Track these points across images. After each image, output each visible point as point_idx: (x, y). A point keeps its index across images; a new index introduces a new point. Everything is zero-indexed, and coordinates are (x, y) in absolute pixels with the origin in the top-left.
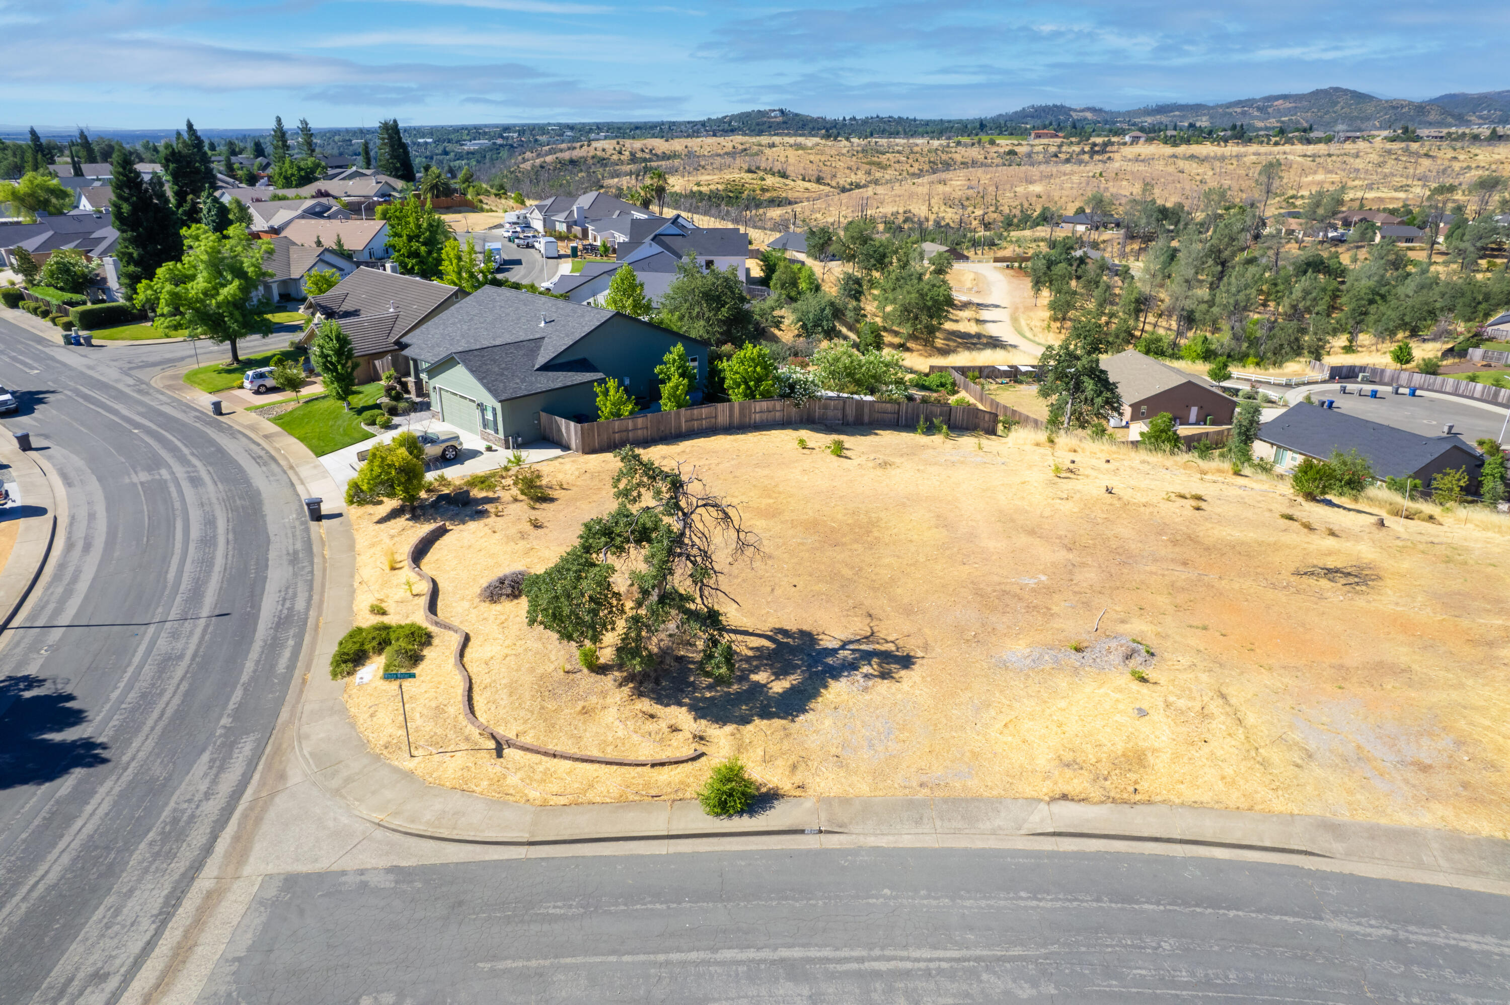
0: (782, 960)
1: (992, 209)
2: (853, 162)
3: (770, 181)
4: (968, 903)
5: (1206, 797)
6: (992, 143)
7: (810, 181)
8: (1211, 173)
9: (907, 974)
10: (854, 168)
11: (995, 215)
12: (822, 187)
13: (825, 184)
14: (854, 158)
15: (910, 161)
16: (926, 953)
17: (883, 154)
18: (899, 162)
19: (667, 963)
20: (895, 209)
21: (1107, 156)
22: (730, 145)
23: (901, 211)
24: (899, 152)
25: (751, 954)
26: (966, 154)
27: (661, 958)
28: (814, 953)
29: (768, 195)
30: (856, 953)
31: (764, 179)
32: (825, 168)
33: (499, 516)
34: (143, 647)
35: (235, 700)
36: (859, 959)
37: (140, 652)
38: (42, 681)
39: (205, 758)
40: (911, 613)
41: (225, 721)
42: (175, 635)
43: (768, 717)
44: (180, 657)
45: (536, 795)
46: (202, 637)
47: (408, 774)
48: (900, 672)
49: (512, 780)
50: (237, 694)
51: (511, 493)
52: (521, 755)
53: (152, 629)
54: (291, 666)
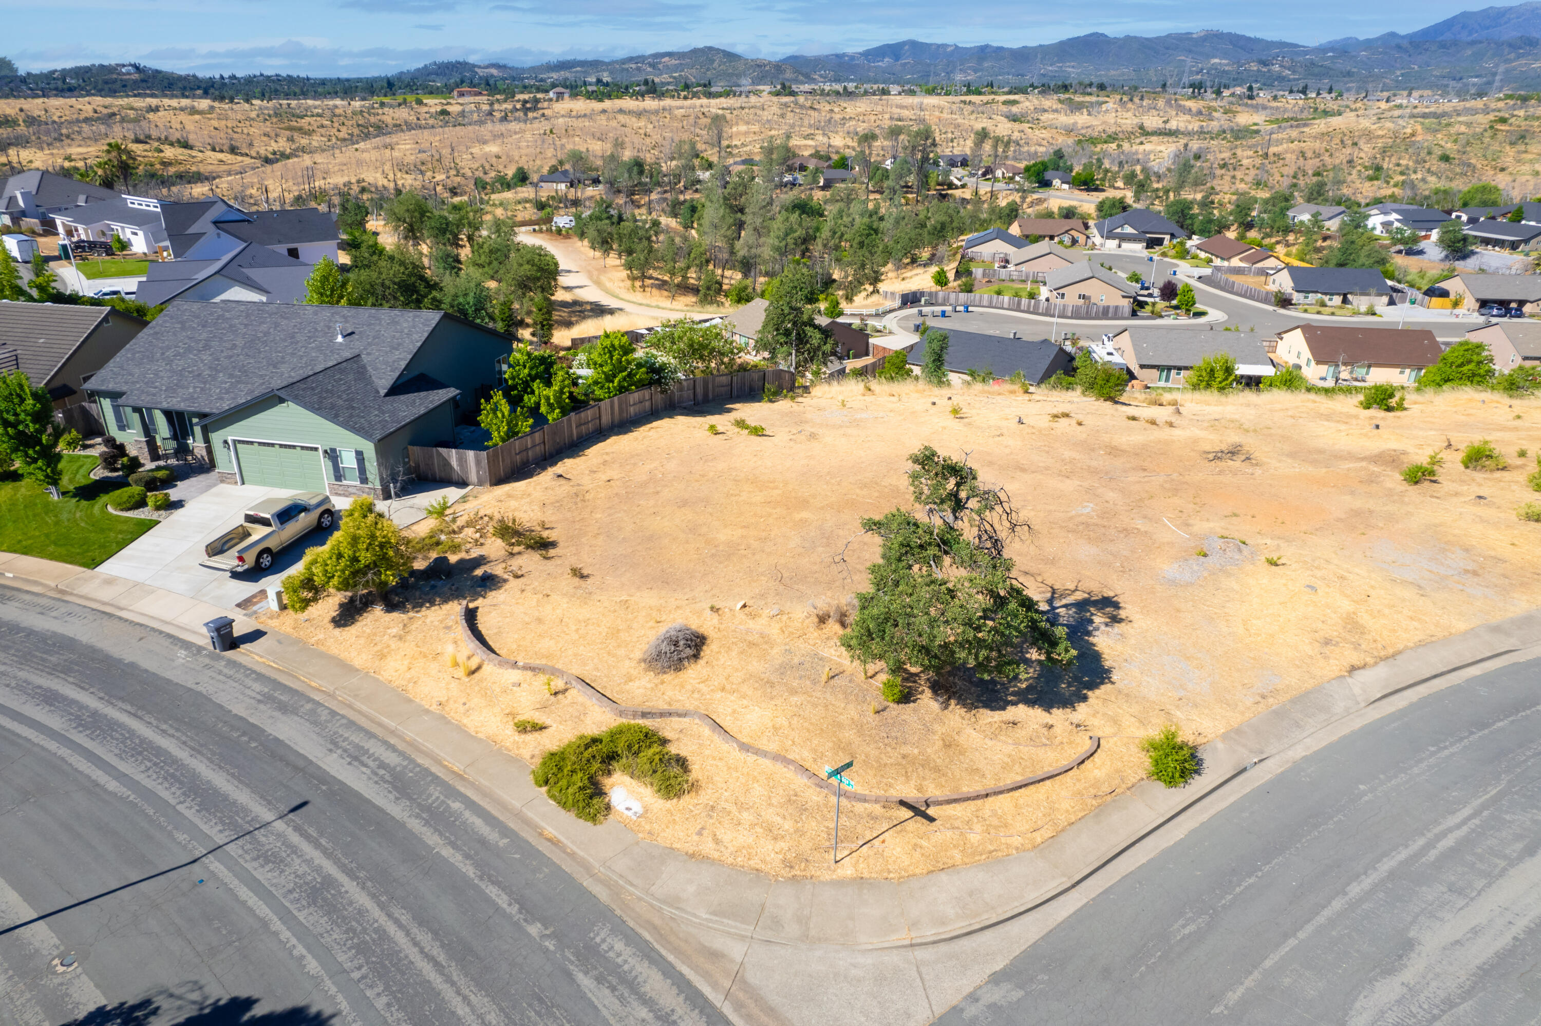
1: (453, 172)
2: (267, 127)
3: (169, 152)
4: (1416, 771)
5: (1420, 635)
6: (420, 102)
7: (222, 151)
8: (651, 126)
10: (273, 134)
11: (458, 179)
12: (240, 158)
13: (242, 155)
14: (268, 123)
15: (336, 125)
16: (1455, 819)
17: (302, 117)
18: (322, 126)
20: (346, 179)
21: (541, 112)
22: (89, 108)
23: (353, 180)
24: (318, 115)
26: (396, 116)
29: (172, 170)
31: (161, 151)
32: (235, 136)
33: (517, 577)
34: (244, 893)
35: (502, 900)
36: (1430, 845)
37: (253, 900)
38: (146, 1003)
39: (586, 982)
40: (1053, 562)
41: (534, 930)
42: (268, 858)
43: (1093, 686)
44: (328, 882)
45: (1017, 841)
46: (317, 845)
47: (860, 881)
48: (1123, 614)
49: (974, 838)
50: (492, 891)
51: (494, 547)
52: (949, 810)
53: (215, 865)
54: (505, 832)
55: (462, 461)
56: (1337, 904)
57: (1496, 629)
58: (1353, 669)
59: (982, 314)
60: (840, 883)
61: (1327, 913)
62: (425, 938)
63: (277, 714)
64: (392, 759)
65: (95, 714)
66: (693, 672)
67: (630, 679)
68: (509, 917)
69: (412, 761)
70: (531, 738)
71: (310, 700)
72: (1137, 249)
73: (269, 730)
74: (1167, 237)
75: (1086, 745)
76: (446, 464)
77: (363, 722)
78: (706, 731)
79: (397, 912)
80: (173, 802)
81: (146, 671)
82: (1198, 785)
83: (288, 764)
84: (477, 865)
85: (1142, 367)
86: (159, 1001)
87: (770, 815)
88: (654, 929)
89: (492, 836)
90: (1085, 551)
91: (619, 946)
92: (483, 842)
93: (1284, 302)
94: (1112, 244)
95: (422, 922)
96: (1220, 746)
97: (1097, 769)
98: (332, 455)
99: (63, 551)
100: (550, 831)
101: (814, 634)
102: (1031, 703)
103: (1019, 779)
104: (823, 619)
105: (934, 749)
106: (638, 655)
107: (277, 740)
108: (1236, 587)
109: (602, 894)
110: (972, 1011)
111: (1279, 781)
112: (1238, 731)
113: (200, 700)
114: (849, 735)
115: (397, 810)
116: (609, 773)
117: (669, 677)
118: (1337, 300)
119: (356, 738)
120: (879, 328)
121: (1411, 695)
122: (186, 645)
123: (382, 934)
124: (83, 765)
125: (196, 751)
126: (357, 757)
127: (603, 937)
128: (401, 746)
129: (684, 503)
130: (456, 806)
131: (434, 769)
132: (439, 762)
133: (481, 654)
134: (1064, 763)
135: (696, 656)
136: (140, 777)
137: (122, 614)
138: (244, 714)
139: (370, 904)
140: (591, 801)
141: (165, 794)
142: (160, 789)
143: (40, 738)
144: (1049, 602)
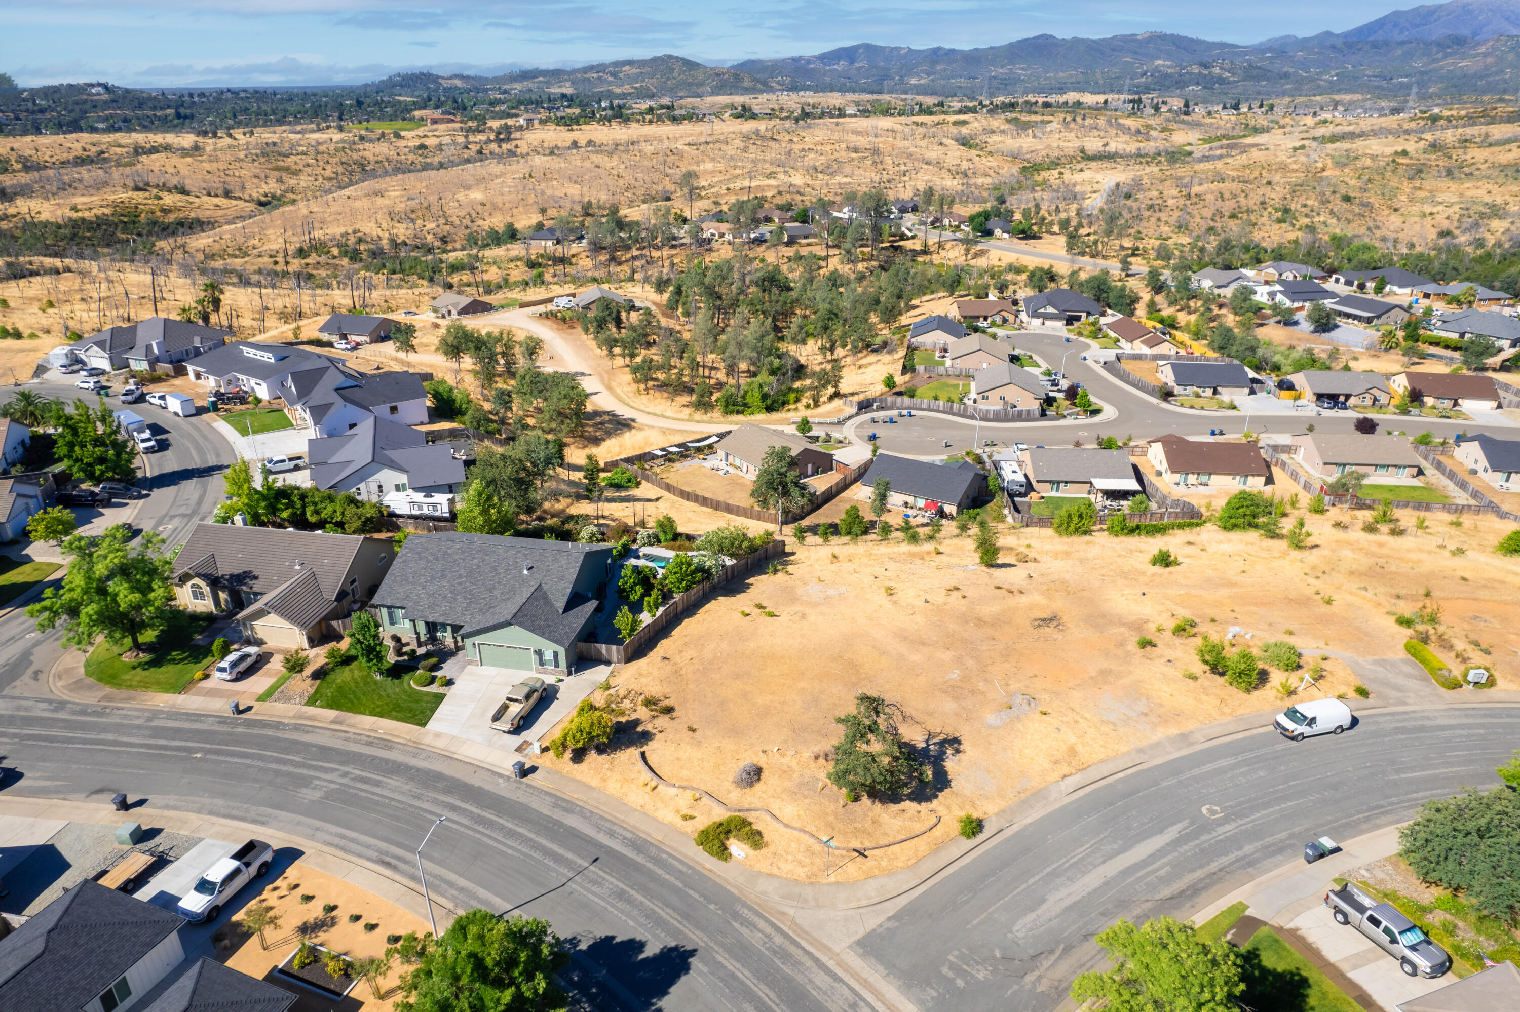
0: (1048, 874)
1: (442, 221)
2: (255, 168)
3: (169, 199)
4: (1075, 828)
5: (1101, 757)
6: (398, 136)
7: (217, 196)
8: (623, 166)
10: (263, 176)
11: (448, 228)
12: (234, 202)
13: (236, 198)
14: (256, 164)
15: (321, 163)
17: (288, 156)
18: (308, 165)
20: (342, 230)
21: (515, 143)
22: (77, 146)
23: (350, 231)
24: (303, 153)
26: (377, 151)
28: (1053, 867)
29: (171, 218)
31: (160, 198)
32: (228, 179)
33: (661, 732)
34: (591, 897)
35: (696, 896)
36: (1067, 861)
37: (596, 900)
38: (574, 938)
39: (737, 925)
40: (930, 714)
41: (712, 907)
42: (595, 882)
43: (941, 790)
44: (623, 892)
45: (901, 865)
46: (611, 876)
47: (838, 883)
48: (962, 747)
49: (884, 864)
50: (691, 892)
51: (642, 713)
52: (874, 852)
53: (574, 886)
54: (689, 867)
55: (608, 651)
56: (1023, 887)
57: (1140, 751)
58: (1065, 776)
59: (922, 418)
60: (830, 884)
61: (1018, 890)
62: (671, 911)
63: (564, 813)
64: (629, 835)
65: (479, 816)
66: (759, 787)
67: (729, 792)
69: (637, 835)
70: (689, 823)
71: (577, 805)
72: (1058, 327)
73: (566, 822)
74: (1084, 315)
75: (935, 820)
76: (600, 652)
77: (606, 816)
78: (768, 818)
79: (656, 902)
80: (541, 859)
81: (489, 791)
82: (981, 837)
83: (582, 838)
84: (682, 882)
85: (1038, 481)
86: (579, 937)
87: (800, 856)
88: (759, 905)
89: (684, 869)
90: (949, 706)
91: (746, 911)
92: (680, 871)
93: (1167, 395)
94: (1037, 322)
95: (667, 906)
96: (994, 819)
97: (938, 832)
98: (539, 653)
99: (399, 715)
100: (708, 866)
101: (813, 765)
102: (912, 800)
103: (904, 837)
104: (817, 758)
105: (868, 824)
106: (731, 779)
107: (571, 827)
108: (1021, 729)
109: (736, 892)
110: (880, 930)
111: (1017, 834)
112: (1003, 811)
113: (525, 808)
114: (831, 818)
115: (640, 859)
116: (728, 839)
117: (748, 790)
118: (1209, 392)
119: (608, 825)
120: (842, 438)
121: (1087, 790)
122: (500, 775)
123: (654, 912)
124: (491, 842)
125: (538, 833)
126: (611, 834)
127: (738, 907)
128: (630, 828)
129: (737, 676)
130: (664, 856)
131: (649, 839)
132: (650, 835)
133: (656, 779)
134: (923, 829)
135: (759, 779)
136: (519, 847)
137: (455, 756)
138: (549, 814)
139: (643, 899)
140: (723, 852)
141: (535, 855)
142: (532, 853)
143: (462, 829)
144: (927, 741)
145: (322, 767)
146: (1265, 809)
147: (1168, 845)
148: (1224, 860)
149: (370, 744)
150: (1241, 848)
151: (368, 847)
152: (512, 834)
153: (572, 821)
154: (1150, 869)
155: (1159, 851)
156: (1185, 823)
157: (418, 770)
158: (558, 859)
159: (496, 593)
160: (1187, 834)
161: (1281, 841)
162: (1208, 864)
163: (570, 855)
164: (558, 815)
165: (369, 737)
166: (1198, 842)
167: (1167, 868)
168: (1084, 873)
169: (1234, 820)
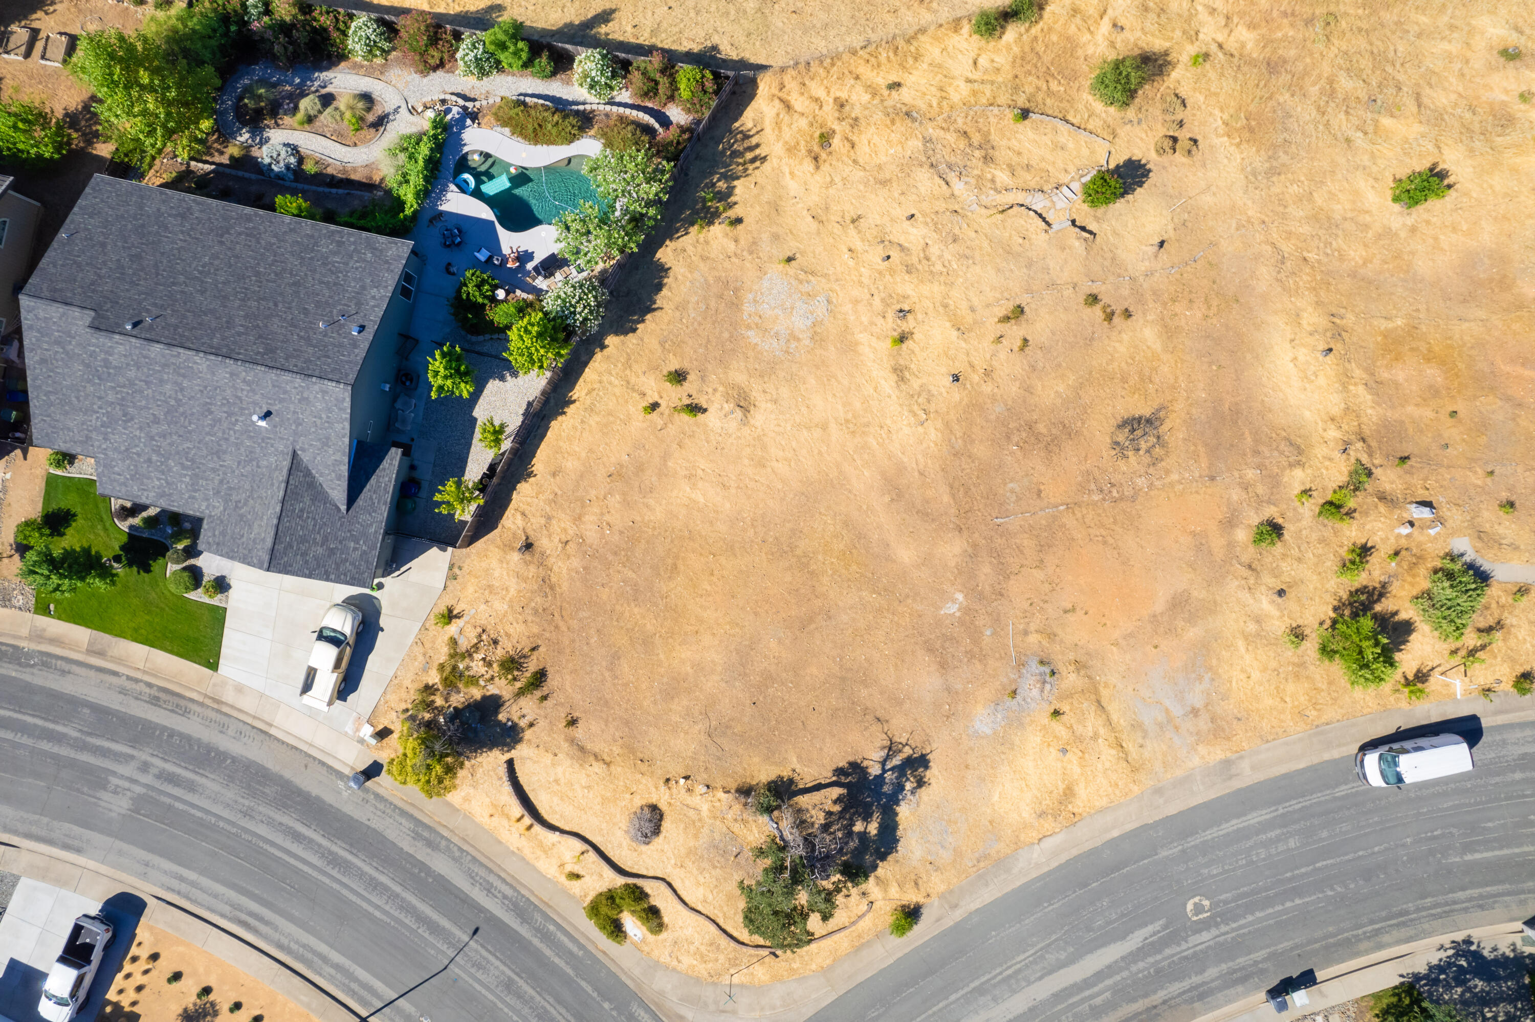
0: (974, 989)
4: (1027, 922)
5: (1104, 802)
9: (1019, 971)
16: (1022, 957)
19: (934, 1013)
25: (961, 993)
27: (930, 1012)
28: (983, 979)
30: (998, 971)
33: (530, 725)
35: (589, 989)
36: (1001, 973)
37: (484, 991)
41: (606, 1005)
42: (479, 967)
44: (511, 981)
46: (497, 958)
49: (795, 965)
50: (583, 984)
51: (504, 686)
53: (457, 970)
54: (582, 947)
56: (941, 1005)
61: (935, 1009)
62: (563, 1011)
63: (429, 851)
64: (509, 892)
67: (622, 846)
68: (594, 999)
69: (519, 892)
70: (576, 884)
71: (443, 837)
75: (865, 907)
78: (668, 892)
79: (547, 997)
80: (414, 927)
81: (331, 805)
82: (913, 931)
83: (456, 897)
84: (573, 970)
88: (656, 1004)
89: (575, 949)
91: (642, 1013)
92: (571, 953)
95: (559, 1002)
96: (936, 903)
97: (866, 923)
101: (727, 814)
106: (625, 828)
107: (439, 874)
108: (1017, 742)
109: (631, 985)
111: (956, 926)
112: (951, 892)
115: (524, 931)
116: (622, 913)
119: (482, 872)
123: (546, 1011)
126: (489, 889)
127: (635, 1008)
128: (509, 879)
130: (552, 928)
131: (532, 899)
132: (532, 892)
135: (659, 832)
136: (387, 908)
137: (273, 731)
138: (411, 851)
139: (533, 993)
140: (616, 930)
141: (407, 921)
142: (402, 916)
143: (315, 874)
144: (883, 763)
145: (109, 750)
146: (1262, 909)
147: (1123, 958)
148: (1175, 988)
149: (155, 701)
150: (1202, 971)
151: (216, 896)
152: (374, 885)
153: (441, 865)
154: (1087, 993)
155: (1109, 967)
156: (1157, 926)
157: (234, 760)
158: (434, 928)
159: (229, 461)
160: (1152, 944)
161: (1256, 963)
162: (1155, 992)
163: (445, 923)
164: (422, 853)
165: (149, 685)
166: (1159, 957)
167: (1108, 994)
168: (1014, 992)
169: (1217, 925)
